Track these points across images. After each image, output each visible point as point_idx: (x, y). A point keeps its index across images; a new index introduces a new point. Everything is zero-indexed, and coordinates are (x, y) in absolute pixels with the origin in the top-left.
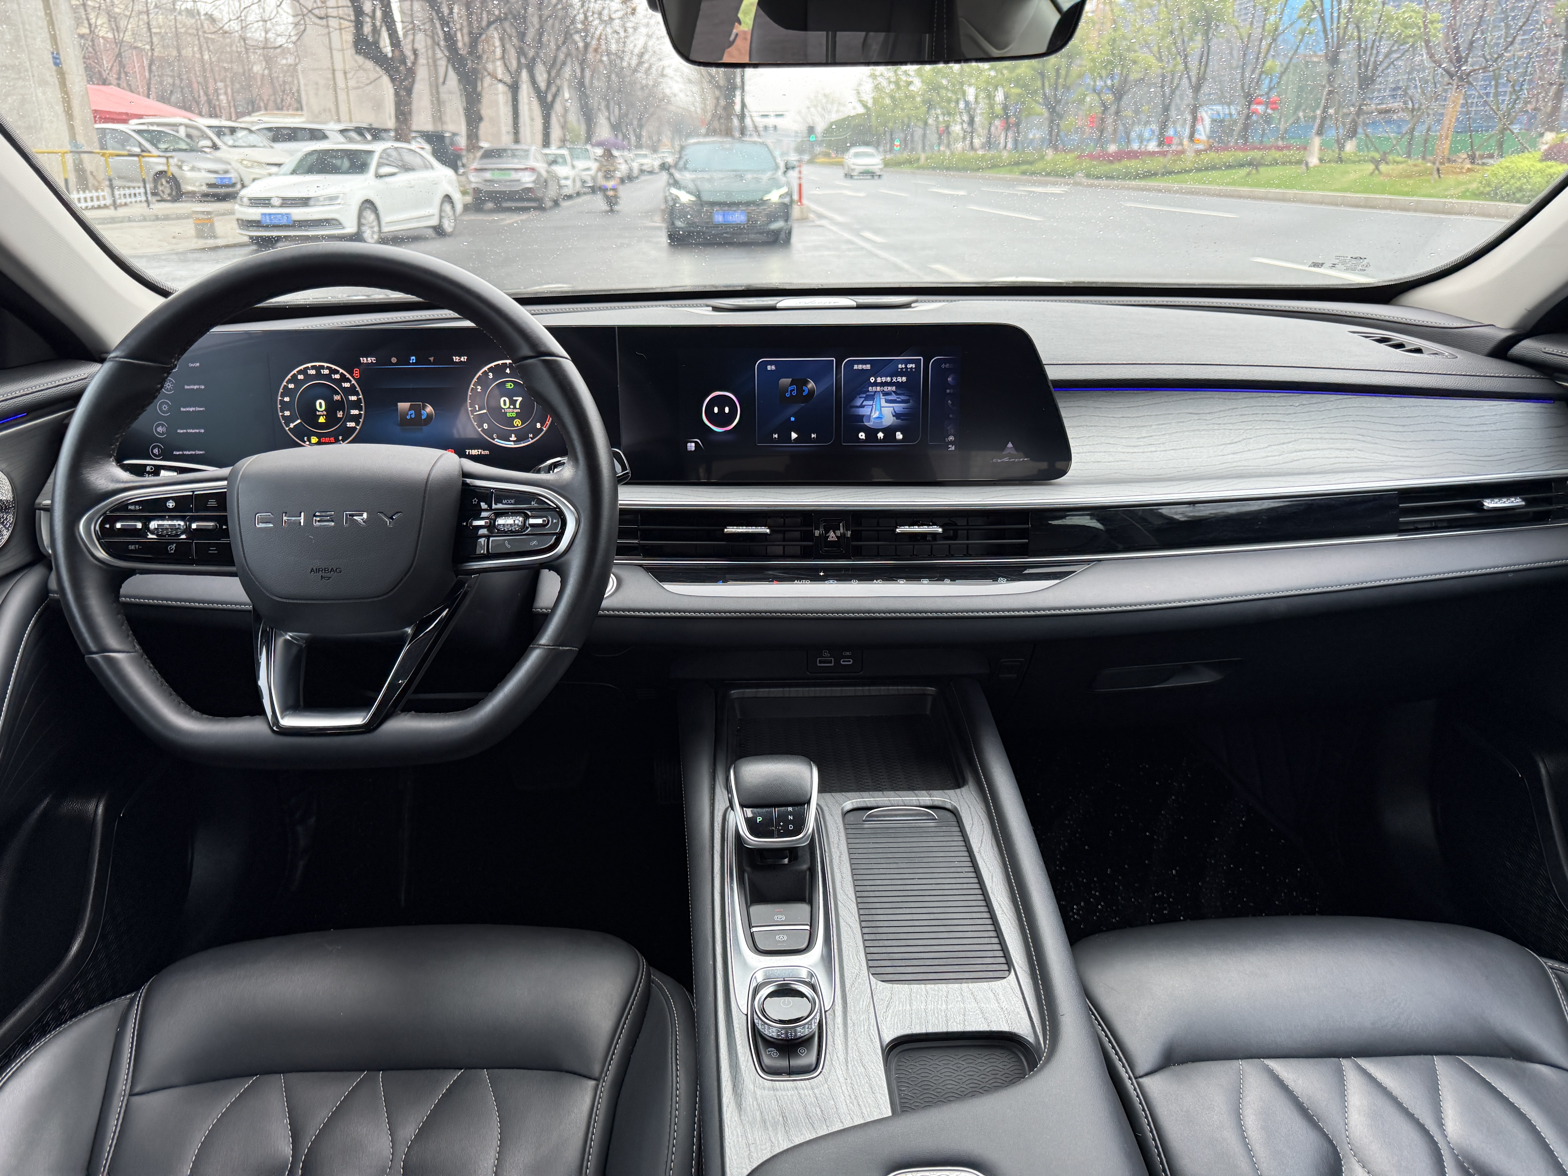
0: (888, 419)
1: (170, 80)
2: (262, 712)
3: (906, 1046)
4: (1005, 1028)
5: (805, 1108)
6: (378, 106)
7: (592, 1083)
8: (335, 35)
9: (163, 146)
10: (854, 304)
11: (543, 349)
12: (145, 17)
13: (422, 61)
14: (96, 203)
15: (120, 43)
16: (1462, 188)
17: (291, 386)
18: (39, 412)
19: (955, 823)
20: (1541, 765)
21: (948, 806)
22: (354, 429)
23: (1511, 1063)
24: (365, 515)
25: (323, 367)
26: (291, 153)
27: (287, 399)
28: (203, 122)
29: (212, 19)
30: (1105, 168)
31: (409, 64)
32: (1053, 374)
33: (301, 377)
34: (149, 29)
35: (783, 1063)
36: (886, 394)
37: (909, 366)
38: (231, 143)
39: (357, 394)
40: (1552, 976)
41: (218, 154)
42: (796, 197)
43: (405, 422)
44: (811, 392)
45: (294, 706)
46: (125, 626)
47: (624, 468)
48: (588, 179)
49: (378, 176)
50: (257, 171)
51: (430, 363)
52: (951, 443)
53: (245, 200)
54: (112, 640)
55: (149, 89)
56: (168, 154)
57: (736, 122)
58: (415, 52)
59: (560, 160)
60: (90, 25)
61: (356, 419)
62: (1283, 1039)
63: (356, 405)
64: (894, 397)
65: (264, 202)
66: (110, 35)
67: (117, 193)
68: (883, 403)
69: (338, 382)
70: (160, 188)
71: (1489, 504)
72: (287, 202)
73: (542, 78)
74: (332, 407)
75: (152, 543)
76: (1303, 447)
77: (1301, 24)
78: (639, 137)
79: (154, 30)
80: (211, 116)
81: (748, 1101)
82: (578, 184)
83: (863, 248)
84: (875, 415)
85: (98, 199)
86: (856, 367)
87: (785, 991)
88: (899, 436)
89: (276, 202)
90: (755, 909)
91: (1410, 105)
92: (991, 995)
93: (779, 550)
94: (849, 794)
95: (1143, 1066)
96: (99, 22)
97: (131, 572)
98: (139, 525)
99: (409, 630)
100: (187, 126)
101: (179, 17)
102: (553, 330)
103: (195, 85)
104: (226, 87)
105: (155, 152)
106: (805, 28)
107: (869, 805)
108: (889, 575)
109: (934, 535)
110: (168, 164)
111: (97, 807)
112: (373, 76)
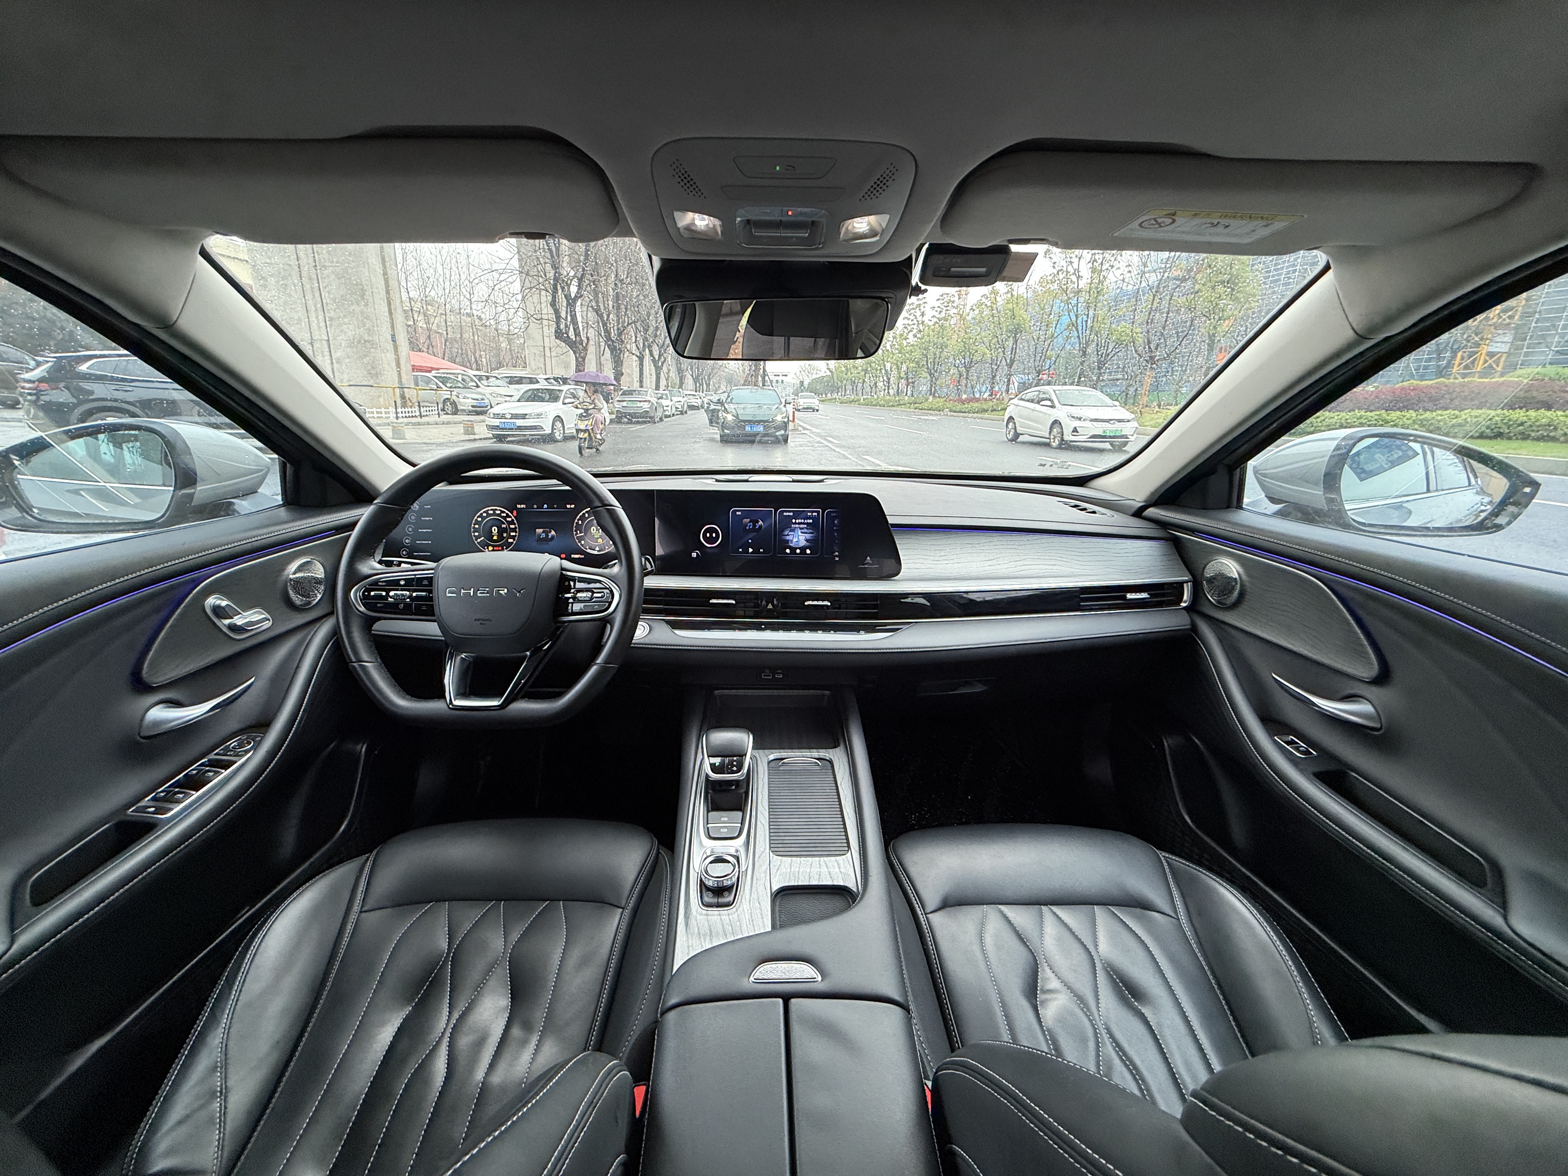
0: (803, 543)
1: (456, 350)
2: (445, 697)
3: (783, 893)
4: (842, 884)
5: (723, 926)
6: (567, 367)
7: (621, 910)
8: (546, 329)
9: (449, 385)
10: (791, 480)
11: (606, 502)
12: (444, 317)
13: (591, 342)
14: (411, 415)
15: (429, 330)
16: (1154, 422)
17: (479, 519)
18: (343, 530)
19: (830, 768)
20: (1165, 741)
21: (828, 758)
22: (512, 543)
23: (1138, 911)
24: (506, 590)
25: (496, 510)
26: (518, 390)
27: (477, 526)
28: (471, 373)
29: (480, 318)
30: (959, 407)
31: (584, 345)
32: (891, 520)
33: (485, 515)
34: (446, 323)
35: (715, 900)
36: (801, 529)
37: (814, 514)
38: (486, 384)
39: (515, 524)
40: (1164, 861)
41: (479, 390)
42: (791, 418)
43: (540, 540)
44: (760, 527)
45: (463, 694)
46: (373, 648)
47: (652, 567)
48: (680, 407)
49: (564, 404)
50: (500, 399)
51: (554, 508)
52: (837, 556)
53: (492, 416)
54: (365, 656)
55: (444, 354)
56: (451, 389)
57: (760, 379)
58: (588, 339)
59: (664, 397)
60: (414, 320)
61: (513, 537)
62: (1010, 894)
63: (514, 530)
64: (805, 530)
65: (503, 416)
66: (425, 326)
67: (422, 409)
68: (800, 534)
69: (505, 518)
70: (446, 407)
71: (1129, 596)
72: (515, 416)
73: (656, 354)
74: (501, 531)
75: (391, 603)
76: (1028, 563)
77: (1066, 333)
78: (708, 385)
79: (448, 324)
80: (477, 370)
81: (692, 921)
82: (674, 409)
83: (827, 446)
84: (795, 540)
85: (412, 412)
86: (785, 514)
87: (719, 860)
88: (808, 551)
89: (508, 416)
90: (713, 814)
91: (1126, 377)
92: (836, 864)
93: (742, 613)
94: (773, 751)
95: (930, 907)
96: (419, 319)
97: (379, 619)
98: (384, 593)
99: (528, 653)
100: (462, 375)
101: (462, 317)
102: (611, 491)
103: (469, 352)
104: (486, 355)
105: (445, 388)
106: (772, 335)
107: (783, 757)
108: (801, 628)
109: (827, 606)
110: (451, 395)
111: (362, 747)
112: (565, 350)
